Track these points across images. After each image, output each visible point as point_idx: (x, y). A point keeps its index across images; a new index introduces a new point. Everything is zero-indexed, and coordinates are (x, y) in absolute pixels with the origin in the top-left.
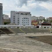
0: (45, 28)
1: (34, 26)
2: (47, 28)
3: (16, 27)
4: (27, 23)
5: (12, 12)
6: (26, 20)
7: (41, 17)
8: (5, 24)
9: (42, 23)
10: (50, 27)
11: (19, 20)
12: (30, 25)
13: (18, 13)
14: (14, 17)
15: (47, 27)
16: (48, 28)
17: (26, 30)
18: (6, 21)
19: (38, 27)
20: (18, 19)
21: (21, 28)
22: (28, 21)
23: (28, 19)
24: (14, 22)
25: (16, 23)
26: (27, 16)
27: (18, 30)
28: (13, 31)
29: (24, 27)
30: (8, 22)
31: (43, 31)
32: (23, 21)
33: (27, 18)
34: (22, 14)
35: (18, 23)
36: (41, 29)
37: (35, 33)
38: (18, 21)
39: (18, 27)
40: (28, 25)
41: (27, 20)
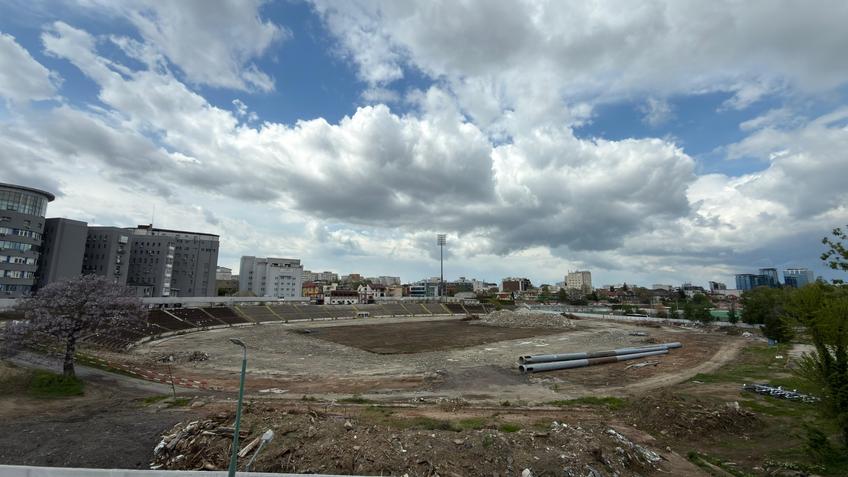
0: (340, 303)
1: (308, 298)
2: (346, 303)
3: (256, 303)
4: (290, 292)
5: (245, 260)
6: (286, 281)
8: (221, 293)
9: (331, 290)
10: (356, 301)
11: (267, 281)
12: (298, 297)
13: (264, 262)
14: (251, 273)
15: (346, 301)
16: (350, 304)
17: (287, 311)
18: (224, 286)
19: (321, 302)
20: (264, 278)
21: (271, 306)
23: (294, 279)
24: (250, 290)
25: (257, 289)
26: (291, 271)
27: (261, 312)
29: (281, 303)
30: (230, 289)
31: (334, 313)
32: (276, 284)
33: (289, 277)
34: (276, 265)
35: (263, 289)
36: (328, 307)
37: (312, 320)
38: (264, 284)
39: (262, 304)
40: (294, 295)
41: (291, 281)
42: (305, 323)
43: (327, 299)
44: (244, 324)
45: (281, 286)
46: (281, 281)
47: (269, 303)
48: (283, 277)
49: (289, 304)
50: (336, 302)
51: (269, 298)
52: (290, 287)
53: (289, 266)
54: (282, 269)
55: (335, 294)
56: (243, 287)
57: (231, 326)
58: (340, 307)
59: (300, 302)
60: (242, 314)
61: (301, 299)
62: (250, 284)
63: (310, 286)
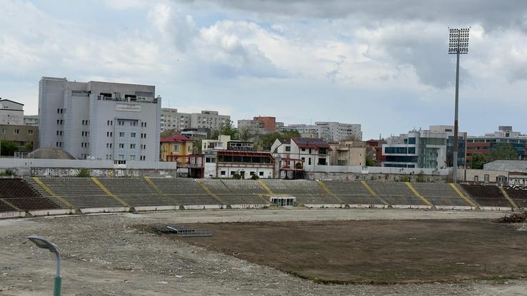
0: (236, 176)
1: (173, 165)
2: (248, 176)
3: (74, 173)
4: (137, 151)
5: (49, 86)
6: (128, 128)
7: (207, 113)
8: (6, 150)
9: (218, 148)
10: (268, 172)
11: (91, 128)
12: (152, 163)
13: (85, 91)
14: (61, 110)
15: (247, 172)
16: (255, 177)
17: (133, 190)
19: (198, 172)
20: (86, 122)
21: (101, 179)
22: (144, 136)
23: (144, 125)
24: (60, 144)
26: (137, 110)
27: (83, 189)
28: (56, 193)
29: (121, 173)
30: (22, 143)
31: (226, 197)
32: (110, 134)
33: (135, 122)
34: (108, 96)
35: (85, 145)
36: (214, 183)
37: (182, 208)
38: (85, 134)
39: (84, 173)
40: (143, 158)
41: (137, 129)
42: (169, 215)
43: (210, 168)
44: (52, 212)
45: (119, 140)
46: (119, 128)
47: (98, 172)
48: (121, 121)
49: (136, 174)
50: (228, 174)
51: (98, 161)
52: (137, 141)
53: (133, 98)
54: (120, 106)
55: (224, 157)
56: (47, 140)
57: (28, 216)
58: (235, 183)
59: (157, 171)
60: (48, 191)
61: (158, 165)
62: (60, 133)
63: (176, 141)
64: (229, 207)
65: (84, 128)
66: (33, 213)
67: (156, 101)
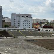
1: (35, 29)
2: (48, 31)
3: (16, 30)
4: (28, 26)
12: (31, 28)
14: (15, 19)
19: (39, 30)
22: (29, 24)
26: (28, 19)
28: (12, 34)
29: (25, 30)
33: (28, 21)
34: (23, 16)
36: (42, 32)
39: (18, 30)
43: (41, 29)
44: (11, 37)
45: (25, 24)
46: (25, 22)
47: (21, 30)
48: (25, 21)
49: (28, 30)
50: (45, 30)
51: (21, 28)
52: (28, 24)
53: (27, 17)
54: (25, 18)
55: (44, 27)
58: (46, 32)
59: (32, 30)
62: (15, 23)
63: (36, 24)
64: (44, 36)
65: (19, 22)
66: (7, 37)
67: (32, 17)
